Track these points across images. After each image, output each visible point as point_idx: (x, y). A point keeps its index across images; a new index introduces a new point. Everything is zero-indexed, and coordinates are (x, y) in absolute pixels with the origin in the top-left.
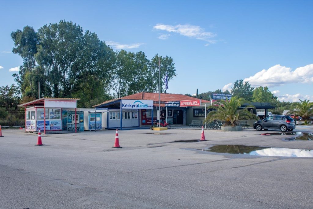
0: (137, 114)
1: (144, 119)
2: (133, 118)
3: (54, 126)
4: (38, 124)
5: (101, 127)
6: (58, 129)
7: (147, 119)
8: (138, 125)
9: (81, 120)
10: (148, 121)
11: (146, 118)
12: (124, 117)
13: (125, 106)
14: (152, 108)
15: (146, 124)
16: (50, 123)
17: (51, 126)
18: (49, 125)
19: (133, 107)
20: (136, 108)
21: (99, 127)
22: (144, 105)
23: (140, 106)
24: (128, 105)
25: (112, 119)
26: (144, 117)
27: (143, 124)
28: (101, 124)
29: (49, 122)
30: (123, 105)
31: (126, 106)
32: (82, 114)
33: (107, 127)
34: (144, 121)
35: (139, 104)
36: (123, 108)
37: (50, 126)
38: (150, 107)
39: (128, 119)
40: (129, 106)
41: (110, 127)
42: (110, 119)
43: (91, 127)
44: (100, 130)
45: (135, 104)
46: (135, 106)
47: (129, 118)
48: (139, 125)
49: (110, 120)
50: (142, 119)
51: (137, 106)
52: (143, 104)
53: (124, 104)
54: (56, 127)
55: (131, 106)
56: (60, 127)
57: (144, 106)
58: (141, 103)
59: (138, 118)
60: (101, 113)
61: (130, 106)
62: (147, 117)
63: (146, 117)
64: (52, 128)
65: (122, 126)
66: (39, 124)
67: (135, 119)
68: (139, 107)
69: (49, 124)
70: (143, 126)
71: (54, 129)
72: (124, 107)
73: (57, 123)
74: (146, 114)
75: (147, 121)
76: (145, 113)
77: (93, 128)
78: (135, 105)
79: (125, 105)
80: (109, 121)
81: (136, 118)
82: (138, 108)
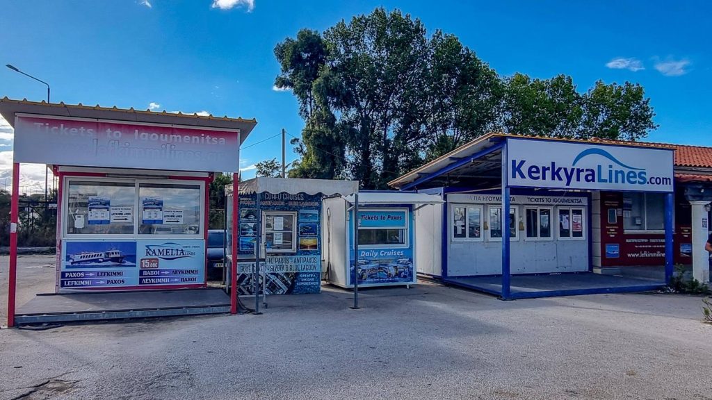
0: (583, 219)
1: (612, 241)
2: (564, 233)
3: (163, 265)
4: (68, 258)
5: (411, 274)
6: (182, 280)
7: (627, 241)
8: (584, 266)
9: (309, 241)
10: (632, 248)
11: (621, 238)
12: (521, 229)
13: (526, 173)
14: (669, 188)
15: (622, 261)
16: (141, 253)
17: (147, 264)
18: (134, 261)
19: (569, 178)
20: (583, 185)
21: (398, 275)
22: (626, 171)
23: (605, 176)
24: (545, 169)
25: (463, 235)
26: (612, 233)
27: (607, 262)
28: (411, 260)
29: (133, 245)
30: (517, 169)
31: (530, 172)
32: (316, 212)
33: (438, 273)
34: (613, 250)
35: (599, 167)
36: (518, 182)
37: (138, 268)
38: (660, 181)
39: (539, 238)
40: (548, 174)
41: (451, 272)
42: (456, 235)
43: (359, 271)
44: (404, 286)
45: (579, 165)
46: (583, 175)
47: (545, 232)
48: (591, 266)
49: (455, 244)
50: (606, 240)
51: (591, 175)
52: (620, 168)
53: (522, 162)
54: (175, 272)
55: (562, 173)
56: (196, 272)
57: (629, 178)
58: (612, 163)
59: (584, 237)
60: (410, 207)
61: (555, 174)
62: (626, 232)
63: (623, 230)
64: (149, 277)
65: (513, 270)
66: (77, 258)
67: (571, 238)
68: (600, 180)
69: (132, 258)
70: (609, 270)
71: (164, 281)
72: (523, 176)
73: (182, 254)
74: (620, 219)
75: (626, 248)
76: (618, 212)
77: (370, 276)
78: (579, 171)
79: (524, 169)
80: (451, 247)
81: (578, 234)
82: (597, 185)
